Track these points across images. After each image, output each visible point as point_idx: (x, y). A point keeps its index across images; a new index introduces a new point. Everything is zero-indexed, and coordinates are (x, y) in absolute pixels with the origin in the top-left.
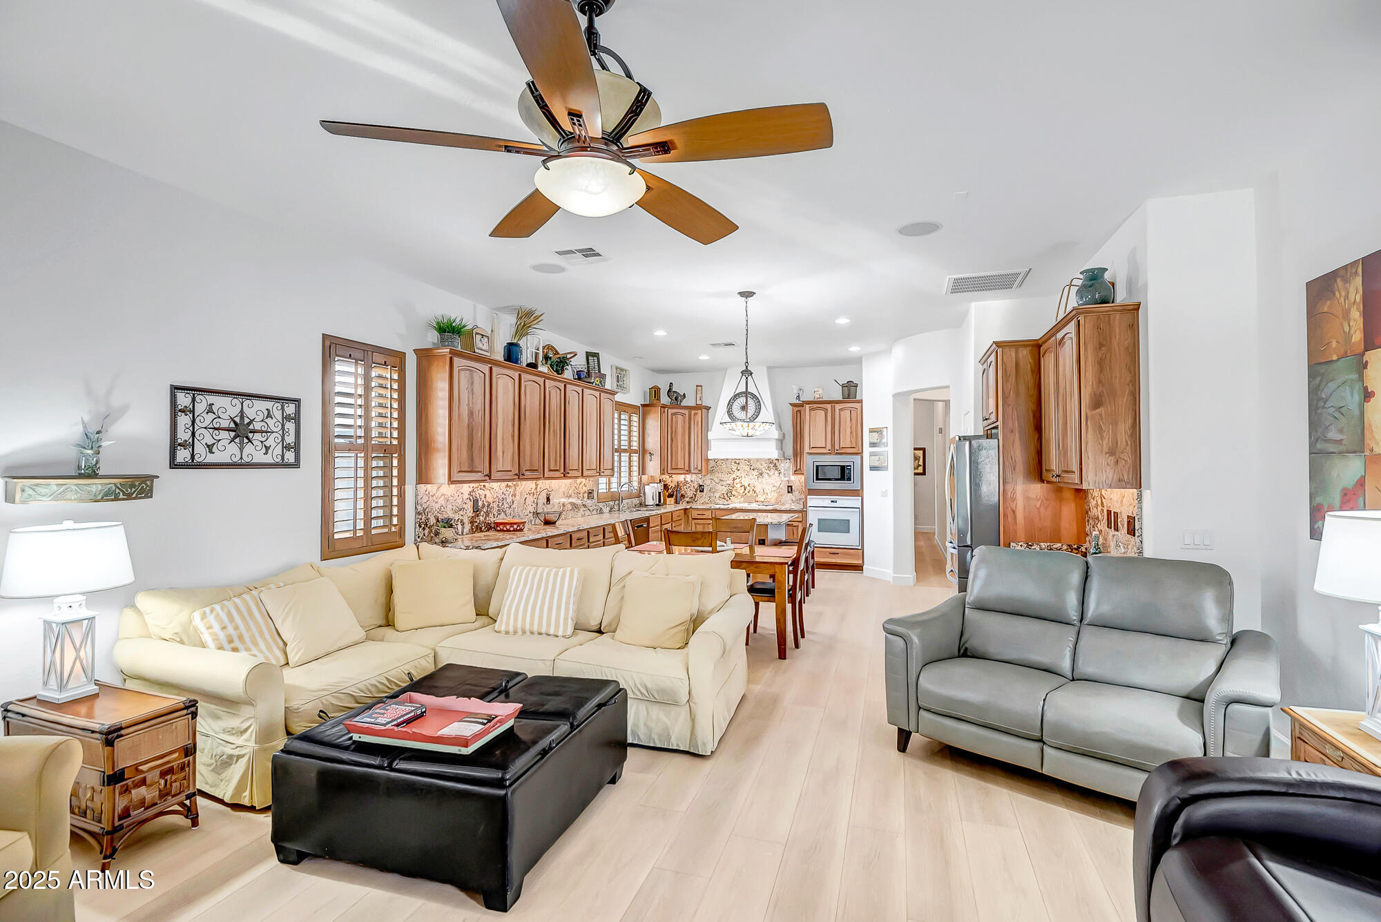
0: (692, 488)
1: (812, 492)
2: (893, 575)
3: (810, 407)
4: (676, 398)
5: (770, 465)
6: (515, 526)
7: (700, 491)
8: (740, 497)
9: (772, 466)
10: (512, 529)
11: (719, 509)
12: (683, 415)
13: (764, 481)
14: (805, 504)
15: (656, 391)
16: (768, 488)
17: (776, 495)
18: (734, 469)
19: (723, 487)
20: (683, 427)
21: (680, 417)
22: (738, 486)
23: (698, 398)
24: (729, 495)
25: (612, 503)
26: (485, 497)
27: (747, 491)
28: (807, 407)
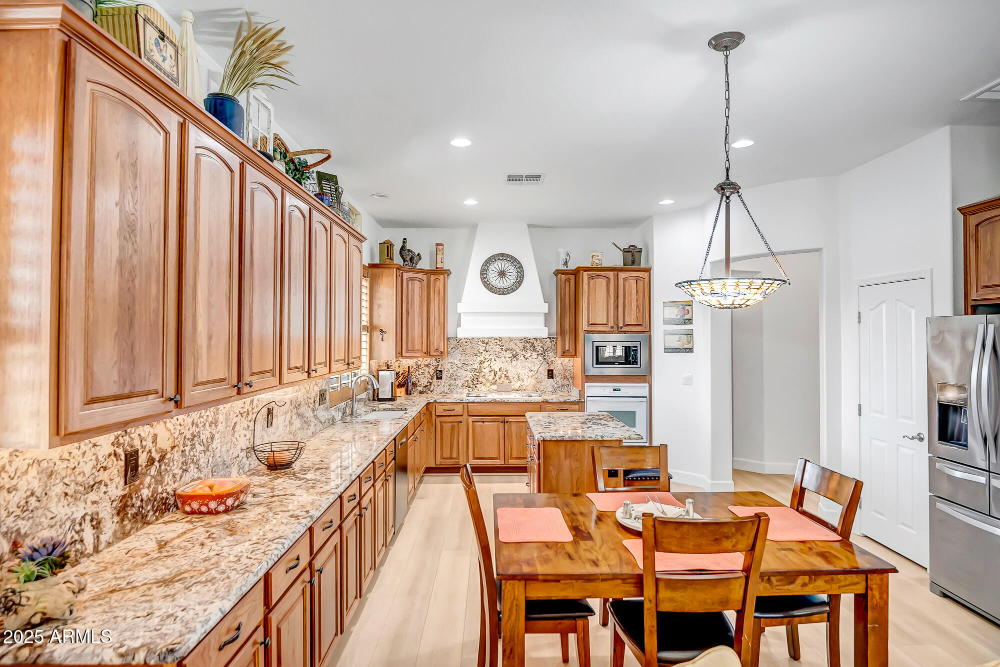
0: (426, 374)
1: (589, 378)
2: (710, 481)
3: (588, 275)
4: (410, 258)
5: (527, 345)
6: (230, 502)
7: (438, 378)
8: (489, 384)
9: (528, 346)
10: (222, 508)
11: (474, 402)
12: (421, 280)
13: (519, 364)
14: (582, 393)
15: (387, 247)
16: (524, 373)
17: (533, 381)
18: (482, 349)
19: (468, 372)
20: (421, 297)
21: (417, 284)
22: (486, 371)
23: (439, 260)
24: (475, 382)
25: (343, 405)
26: (154, 441)
27: (497, 378)
28: (585, 273)
